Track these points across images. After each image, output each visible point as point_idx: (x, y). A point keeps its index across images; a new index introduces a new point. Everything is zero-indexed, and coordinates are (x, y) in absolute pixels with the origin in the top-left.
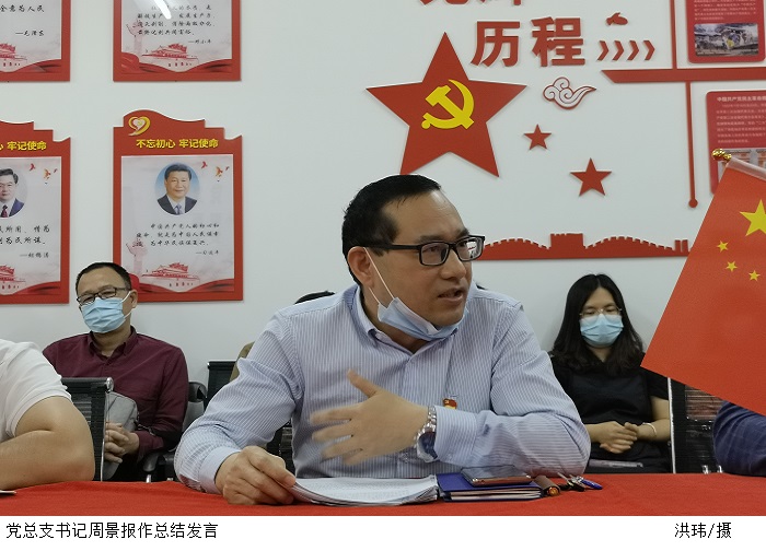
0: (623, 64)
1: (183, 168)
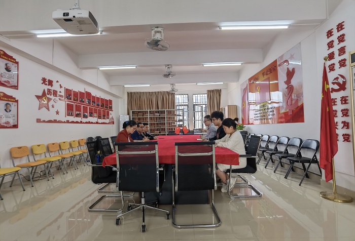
0: (61, 98)
1: (9, 104)
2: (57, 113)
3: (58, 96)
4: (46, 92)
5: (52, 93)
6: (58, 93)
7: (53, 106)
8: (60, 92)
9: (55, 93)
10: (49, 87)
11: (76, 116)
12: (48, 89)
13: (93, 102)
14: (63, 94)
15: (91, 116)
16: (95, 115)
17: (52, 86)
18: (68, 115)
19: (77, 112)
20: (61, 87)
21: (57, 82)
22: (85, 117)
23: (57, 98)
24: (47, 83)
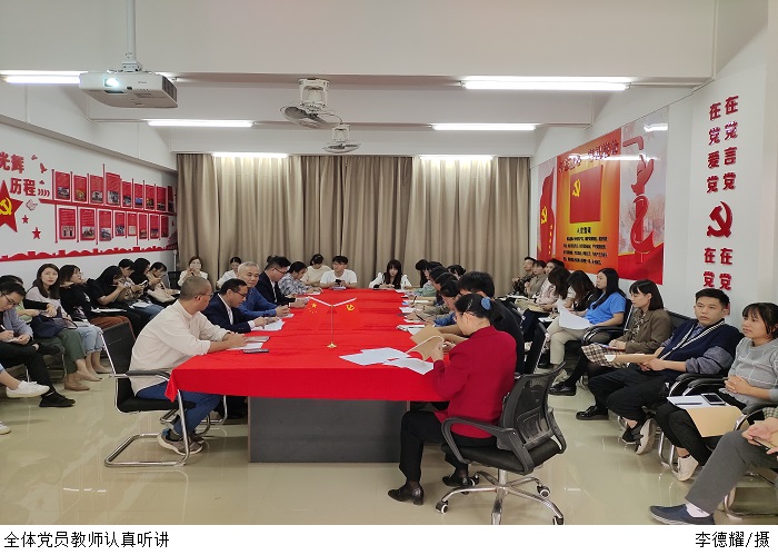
0: (43, 197)
2: (37, 234)
3: (36, 192)
4: (9, 188)
6: (38, 186)
7: (25, 220)
8: (42, 182)
9: (29, 187)
10: (16, 174)
11: (83, 239)
12: (13, 179)
13: (125, 197)
14: (48, 186)
15: (120, 234)
16: (132, 229)
17: (21, 170)
18: (61, 238)
19: (85, 229)
20: (43, 170)
21: (34, 158)
22: (105, 237)
23: (35, 199)
24: (9, 164)
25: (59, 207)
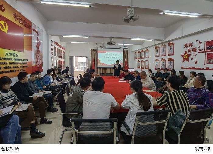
0: (200, 51)
2: (196, 62)
3: (197, 50)
4: (187, 51)
5: (192, 50)
6: (198, 48)
7: (192, 59)
8: (199, 47)
9: (194, 50)
10: (190, 48)
17: (192, 46)
18: (207, 63)
20: (200, 43)
21: (197, 41)
23: (196, 53)
24: (188, 46)
25: (207, 53)
